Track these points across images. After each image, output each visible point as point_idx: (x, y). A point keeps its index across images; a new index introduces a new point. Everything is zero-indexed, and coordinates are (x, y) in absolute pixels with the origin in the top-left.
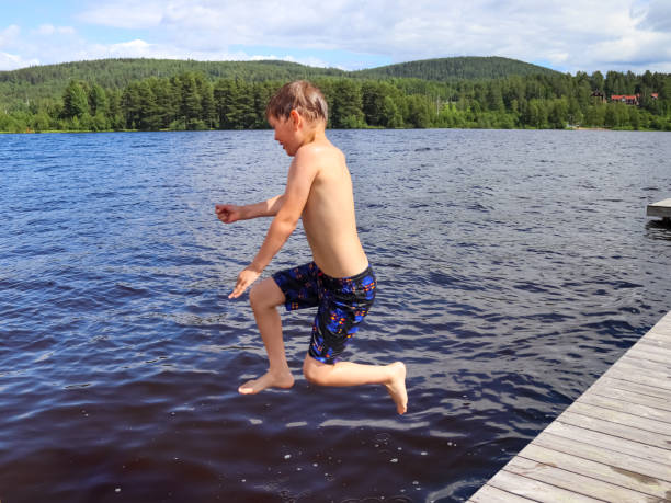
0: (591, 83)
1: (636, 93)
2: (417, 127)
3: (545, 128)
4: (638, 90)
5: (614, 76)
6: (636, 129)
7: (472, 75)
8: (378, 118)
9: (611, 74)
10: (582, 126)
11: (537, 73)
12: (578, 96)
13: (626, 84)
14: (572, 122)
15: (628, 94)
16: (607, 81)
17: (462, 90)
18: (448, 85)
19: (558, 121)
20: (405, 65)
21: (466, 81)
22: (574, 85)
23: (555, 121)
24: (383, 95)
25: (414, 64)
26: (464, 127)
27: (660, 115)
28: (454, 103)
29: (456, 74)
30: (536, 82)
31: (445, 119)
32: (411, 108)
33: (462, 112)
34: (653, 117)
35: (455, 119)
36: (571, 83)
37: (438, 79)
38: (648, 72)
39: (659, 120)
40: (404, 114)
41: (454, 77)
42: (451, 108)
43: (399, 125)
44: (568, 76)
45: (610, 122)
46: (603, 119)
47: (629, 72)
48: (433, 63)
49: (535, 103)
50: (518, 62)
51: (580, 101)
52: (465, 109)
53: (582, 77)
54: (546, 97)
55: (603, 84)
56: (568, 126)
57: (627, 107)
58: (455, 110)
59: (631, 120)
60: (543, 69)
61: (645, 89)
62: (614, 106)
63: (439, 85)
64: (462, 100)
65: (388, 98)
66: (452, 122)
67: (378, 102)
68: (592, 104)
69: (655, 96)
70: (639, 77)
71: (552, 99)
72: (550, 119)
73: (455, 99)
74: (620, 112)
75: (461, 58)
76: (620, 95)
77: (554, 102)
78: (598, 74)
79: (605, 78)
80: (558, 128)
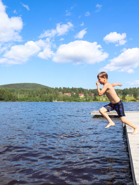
0: (59, 90)
4: (70, 92)
6: (70, 102)
10: (57, 101)
11: (45, 88)
13: (68, 90)
14: (54, 100)
15: (68, 93)
16: (63, 89)
17: (25, 91)
18: (21, 90)
19: (51, 99)
21: (26, 89)
24: (3, 92)
28: (23, 95)
29: (23, 87)
30: (45, 90)
31: (20, 99)
32: (11, 96)
33: (25, 97)
34: (75, 98)
35: (23, 99)
36: (54, 90)
38: (73, 88)
39: (77, 99)
43: (8, 101)
44: (53, 88)
45: (64, 100)
46: (62, 99)
48: (17, 84)
50: (40, 85)
51: (56, 95)
53: (56, 89)
54: (48, 93)
57: (68, 96)
58: (23, 97)
59: (69, 99)
60: (46, 86)
61: (72, 92)
64: (25, 94)
65: (5, 93)
68: (59, 95)
69: (75, 93)
70: (71, 89)
75: (25, 83)
76: (66, 93)
77: (50, 95)
78: (60, 88)
79: (62, 89)
80: (51, 101)
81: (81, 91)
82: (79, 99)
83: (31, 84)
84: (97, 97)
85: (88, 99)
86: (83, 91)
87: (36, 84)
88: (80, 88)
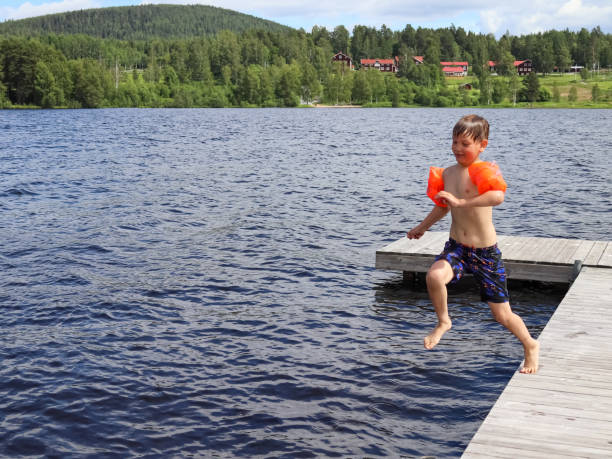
0: (333, 41)
1: (394, 56)
2: (86, 105)
3: (270, 106)
4: (396, 52)
5: (363, 33)
6: (394, 106)
7: (166, 32)
8: (28, 93)
9: (359, 30)
10: (321, 102)
11: (258, 28)
12: (314, 59)
13: (380, 43)
14: (307, 96)
15: (383, 58)
16: (354, 39)
17: (153, 52)
18: (132, 45)
19: (288, 94)
20: (69, 15)
21: (157, 40)
22: (310, 44)
23: (284, 96)
24: (32, 59)
25: (81, 15)
26: (156, 105)
27: (426, 84)
28: (140, 72)
29: (143, 28)
30: (255, 41)
31: (127, 94)
32: (76, 78)
33: (152, 84)
34: (417, 88)
35: (141, 94)
36: (304, 43)
37: (118, 37)
38: (409, 28)
39: (426, 92)
40: (65, 86)
41: (140, 33)
42: (135, 77)
43: (59, 104)
44: (300, 34)
45: (359, 96)
46: (350, 93)
47: (384, 27)
48: (110, 13)
49: (254, 71)
50: (233, 13)
51: (318, 68)
52: (156, 80)
53: (319, 35)
54: (271, 62)
55: (349, 43)
56: (302, 102)
57: (383, 76)
58: (141, 81)
59: (388, 92)
60: (266, 23)
61: (406, 50)
62: (364, 73)
63: (119, 46)
64: (151, 67)
65: (41, 64)
66: (138, 97)
67: (26, 69)
68: (335, 71)
69: (420, 59)
70: (397, 34)
71: (279, 65)
72: (278, 94)
73: (143, 65)
74: (372, 83)
75: (151, 6)
76: (372, 58)
77: (282, 69)
78: (341, 30)
79: (351, 35)
80: (288, 105)
81: (456, 47)
82: (440, 94)
83: (182, 8)
84: (541, 81)
85: (491, 90)
86: (468, 49)
87: (212, 8)
88: (452, 30)
